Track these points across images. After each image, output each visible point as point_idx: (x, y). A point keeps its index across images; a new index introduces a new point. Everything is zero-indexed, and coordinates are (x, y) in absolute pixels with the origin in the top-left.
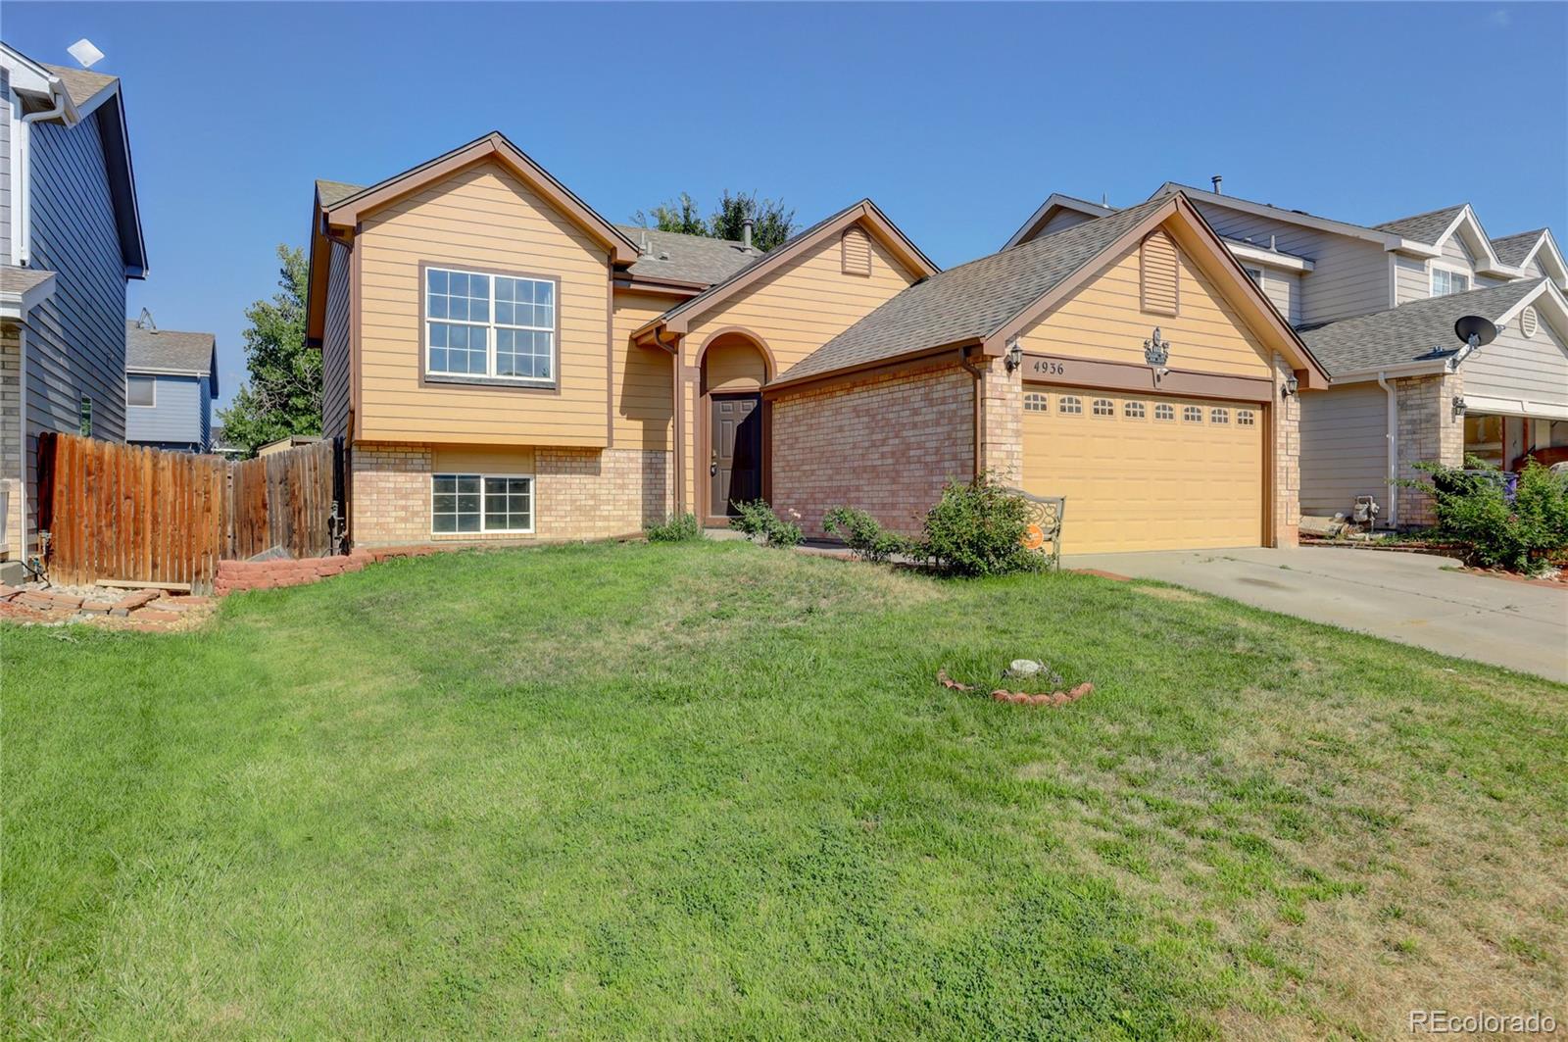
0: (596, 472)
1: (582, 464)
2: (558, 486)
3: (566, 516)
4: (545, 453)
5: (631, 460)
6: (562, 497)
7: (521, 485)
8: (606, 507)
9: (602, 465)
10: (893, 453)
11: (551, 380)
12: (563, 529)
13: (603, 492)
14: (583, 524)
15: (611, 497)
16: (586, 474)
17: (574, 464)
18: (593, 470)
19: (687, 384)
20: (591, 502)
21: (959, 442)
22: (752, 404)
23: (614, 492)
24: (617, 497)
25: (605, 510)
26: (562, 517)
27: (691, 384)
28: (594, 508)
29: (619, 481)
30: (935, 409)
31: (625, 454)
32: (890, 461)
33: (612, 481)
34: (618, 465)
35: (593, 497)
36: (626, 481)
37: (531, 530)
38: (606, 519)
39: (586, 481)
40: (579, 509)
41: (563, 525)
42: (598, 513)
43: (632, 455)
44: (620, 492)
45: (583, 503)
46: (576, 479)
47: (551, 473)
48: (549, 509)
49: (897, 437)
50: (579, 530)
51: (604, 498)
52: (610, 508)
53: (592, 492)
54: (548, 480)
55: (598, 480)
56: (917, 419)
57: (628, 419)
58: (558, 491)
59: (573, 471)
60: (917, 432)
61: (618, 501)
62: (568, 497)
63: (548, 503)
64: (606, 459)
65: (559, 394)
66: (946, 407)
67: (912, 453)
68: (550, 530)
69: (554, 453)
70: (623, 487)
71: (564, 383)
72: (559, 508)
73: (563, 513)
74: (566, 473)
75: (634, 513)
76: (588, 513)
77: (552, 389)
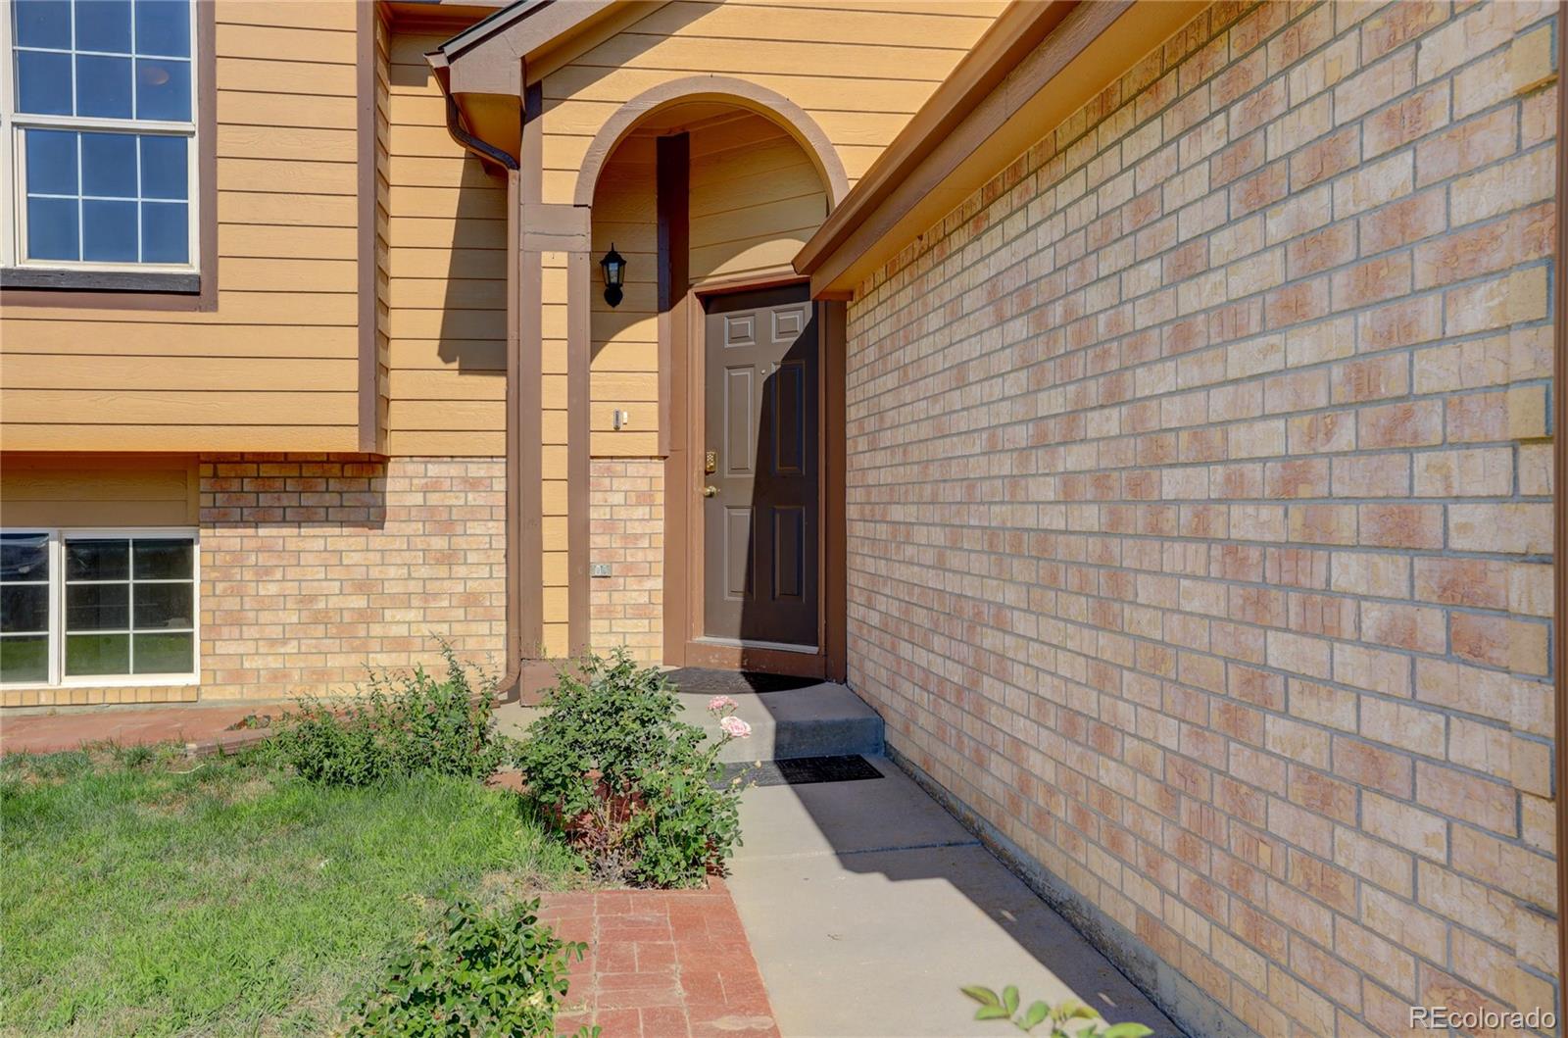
0: (373, 517)
1: (331, 499)
2: (263, 559)
3: (285, 641)
4: (223, 470)
5: (473, 484)
6: (273, 589)
7: (172, 557)
8: (400, 615)
9: (391, 500)
10: (1101, 478)
11: (193, 267)
12: (278, 676)
13: (392, 572)
14: (335, 662)
15: (414, 586)
16: (342, 523)
17: (308, 500)
18: (361, 515)
19: (547, 258)
20: (360, 602)
21: (1431, 422)
22: (797, 317)
23: (424, 572)
24: (431, 587)
25: (400, 621)
26: (272, 642)
27: (562, 258)
28: (366, 617)
29: (439, 543)
30: (1278, 225)
31: (454, 470)
32: (1091, 517)
33: (419, 543)
34: (434, 499)
35: (364, 586)
36: (461, 543)
37: (192, 679)
38: (402, 644)
39: (341, 544)
40: (321, 619)
41: (275, 663)
42: (377, 630)
43: (476, 470)
44: (443, 571)
45: (334, 602)
46: (315, 541)
47: (242, 523)
48: (236, 620)
49: (1112, 401)
50: (322, 675)
51: (391, 588)
52: (412, 615)
53: (359, 573)
54: (235, 544)
55: (376, 539)
56: (1193, 297)
57: (463, 371)
58: (263, 573)
59: (305, 517)
60: (1190, 373)
61: (436, 595)
62: (291, 588)
63: (232, 603)
64: (399, 486)
65: (213, 306)
66: (1344, 196)
67: (1172, 484)
68: (237, 676)
69: (252, 469)
70: (448, 558)
71: (228, 274)
72: (265, 617)
73: (276, 632)
74: (284, 521)
75: (484, 628)
76: (350, 631)
77: (193, 293)
